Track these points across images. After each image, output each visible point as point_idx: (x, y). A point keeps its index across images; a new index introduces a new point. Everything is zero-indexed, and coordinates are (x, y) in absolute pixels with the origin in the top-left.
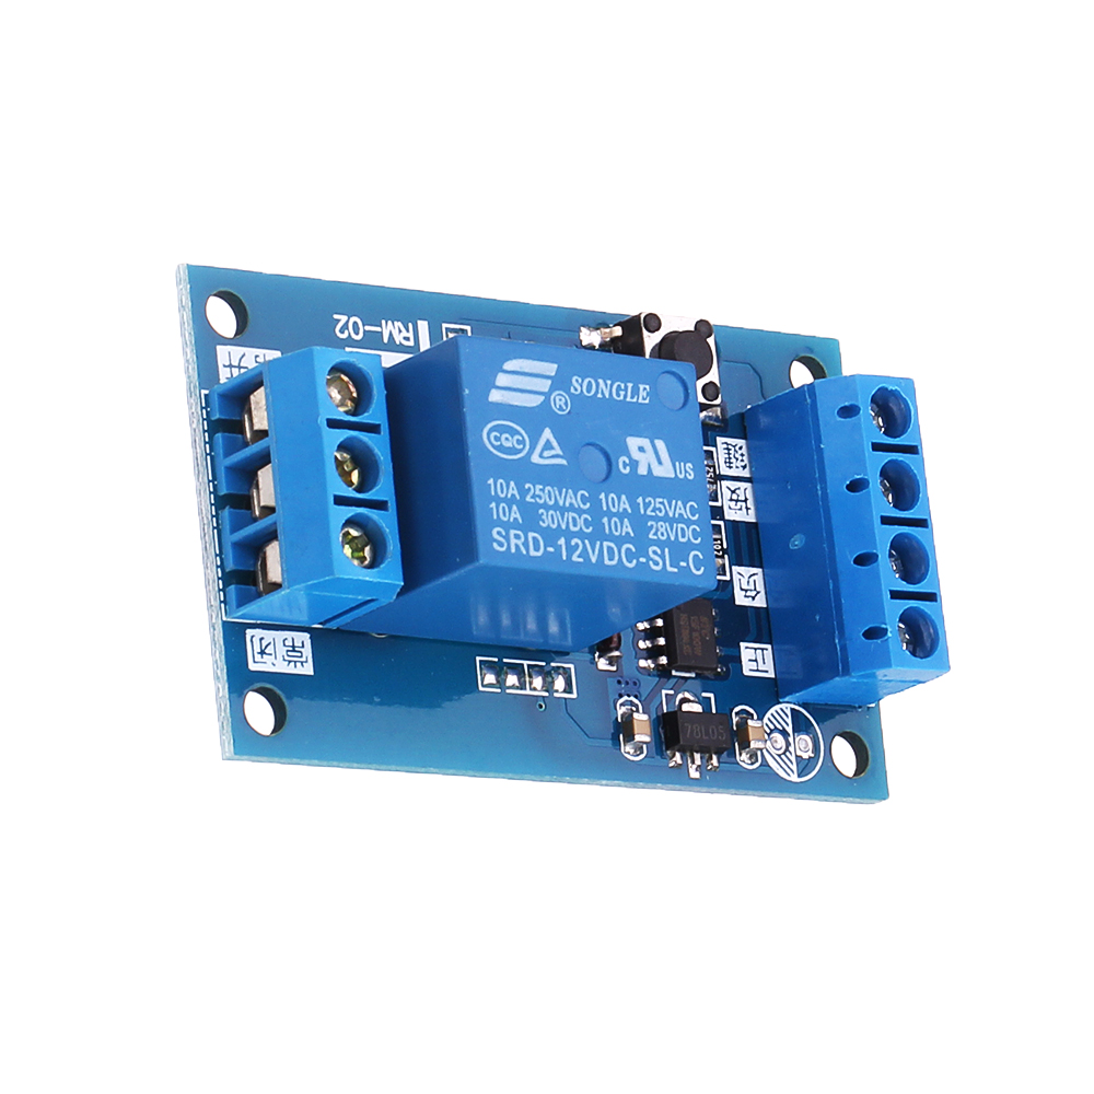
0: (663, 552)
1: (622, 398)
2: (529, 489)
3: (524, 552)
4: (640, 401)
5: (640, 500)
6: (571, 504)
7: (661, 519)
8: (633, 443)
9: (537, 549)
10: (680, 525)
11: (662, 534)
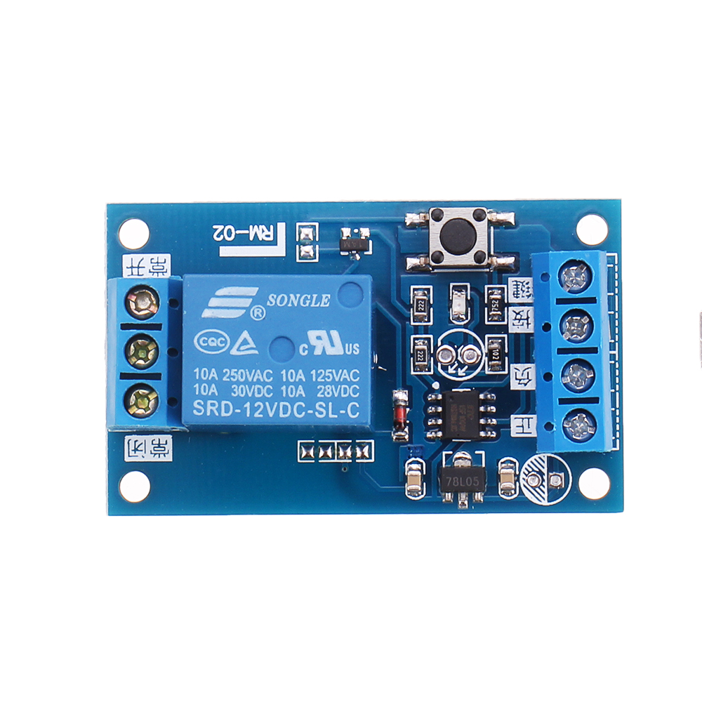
0: (327, 406)
1: (307, 305)
2: (226, 372)
3: (217, 414)
4: (322, 305)
5: (313, 372)
6: (258, 379)
7: (328, 383)
8: (312, 335)
9: (227, 411)
10: (343, 386)
11: (328, 393)
